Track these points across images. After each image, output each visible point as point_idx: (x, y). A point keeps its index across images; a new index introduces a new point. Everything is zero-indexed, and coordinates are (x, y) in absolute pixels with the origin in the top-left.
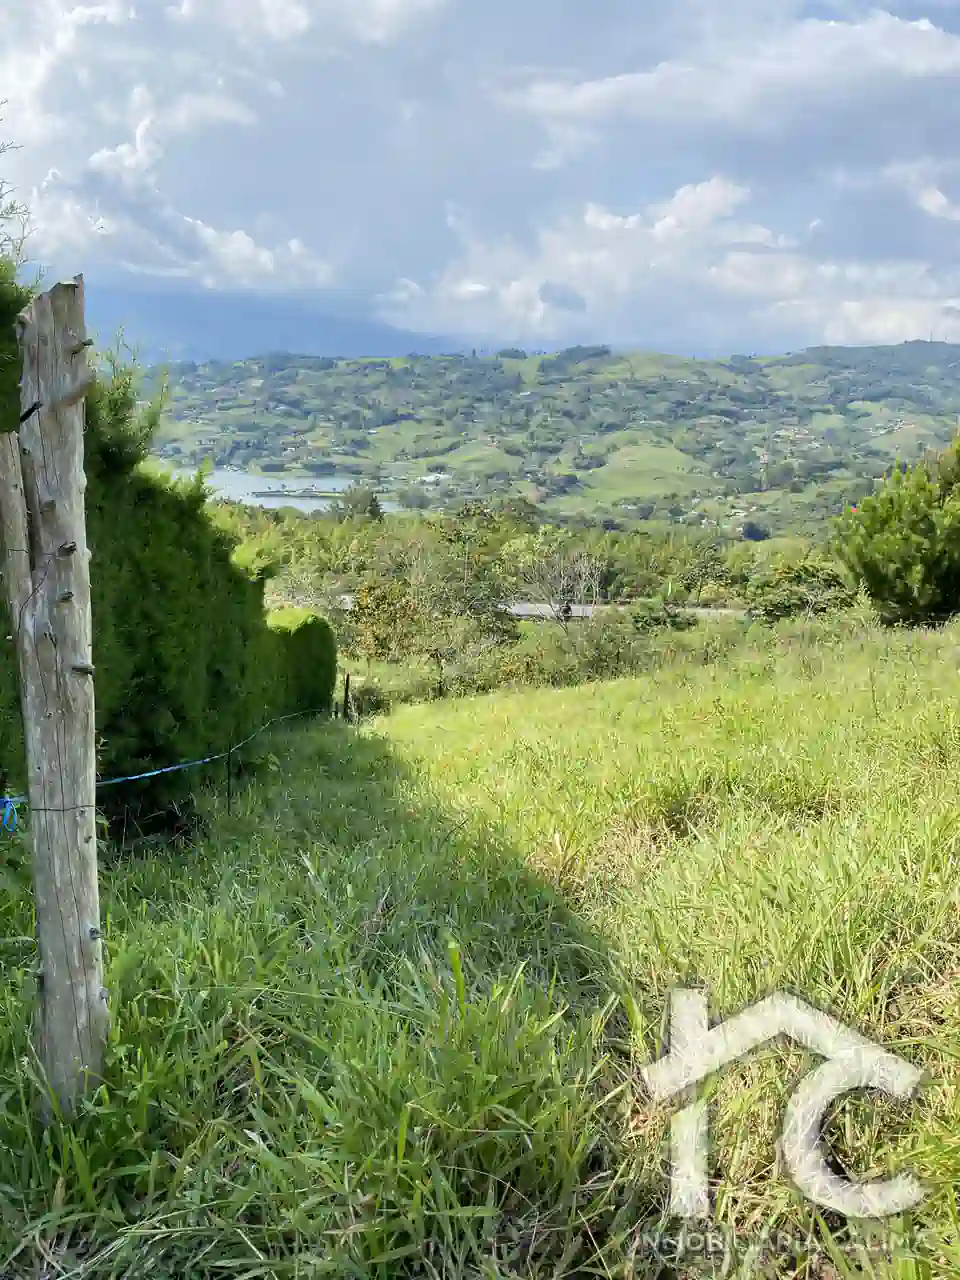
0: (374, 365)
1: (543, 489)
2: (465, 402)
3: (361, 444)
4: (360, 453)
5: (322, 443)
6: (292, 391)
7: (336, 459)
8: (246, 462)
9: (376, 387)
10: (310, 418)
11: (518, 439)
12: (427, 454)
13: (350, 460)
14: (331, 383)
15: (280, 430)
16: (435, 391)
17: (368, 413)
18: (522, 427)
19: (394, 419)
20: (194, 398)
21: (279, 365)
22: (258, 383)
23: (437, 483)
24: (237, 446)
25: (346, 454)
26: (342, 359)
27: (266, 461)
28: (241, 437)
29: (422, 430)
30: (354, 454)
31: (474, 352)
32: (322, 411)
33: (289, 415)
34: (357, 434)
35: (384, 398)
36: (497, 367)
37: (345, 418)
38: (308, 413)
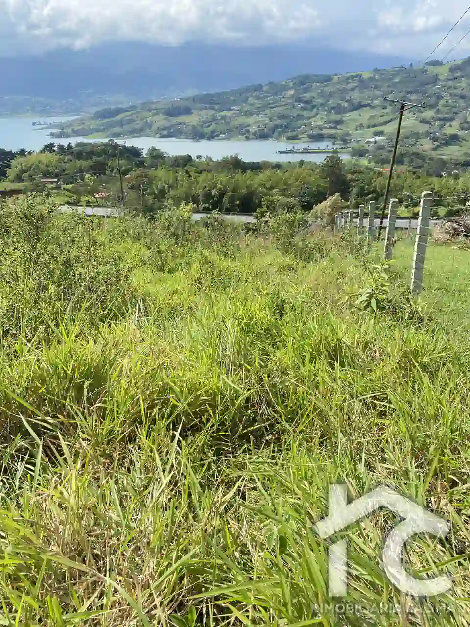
0: (353, 77)
1: (437, 143)
2: (402, 95)
3: (339, 122)
4: (338, 127)
5: (320, 123)
6: (308, 96)
7: (324, 132)
8: (280, 135)
9: (353, 89)
10: (315, 110)
11: (429, 114)
12: (374, 126)
13: (333, 131)
14: (328, 89)
15: (299, 117)
16: (385, 89)
17: (346, 105)
18: (432, 107)
19: (359, 107)
20: (258, 103)
21: (303, 82)
22: (292, 92)
23: (376, 142)
24: (277, 127)
25: (330, 128)
26: (336, 75)
27: (290, 134)
28: (279, 122)
29: (373, 112)
30: (335, 128)
31: (411, 65)
32: (322, 105)
33: (305, 109)
34: (338, 117)
35: (356, 96)
36: (424, 71)
37: (333, 108)
38: (314, 107)
